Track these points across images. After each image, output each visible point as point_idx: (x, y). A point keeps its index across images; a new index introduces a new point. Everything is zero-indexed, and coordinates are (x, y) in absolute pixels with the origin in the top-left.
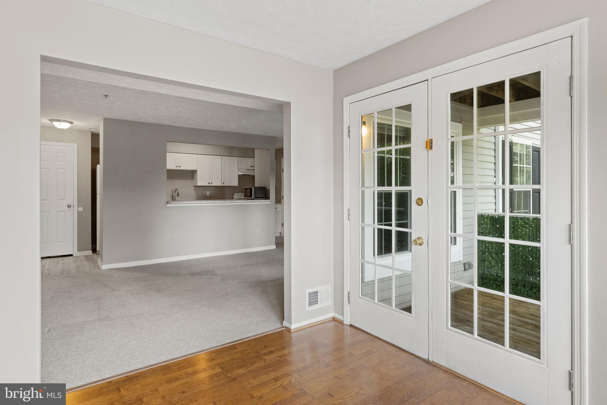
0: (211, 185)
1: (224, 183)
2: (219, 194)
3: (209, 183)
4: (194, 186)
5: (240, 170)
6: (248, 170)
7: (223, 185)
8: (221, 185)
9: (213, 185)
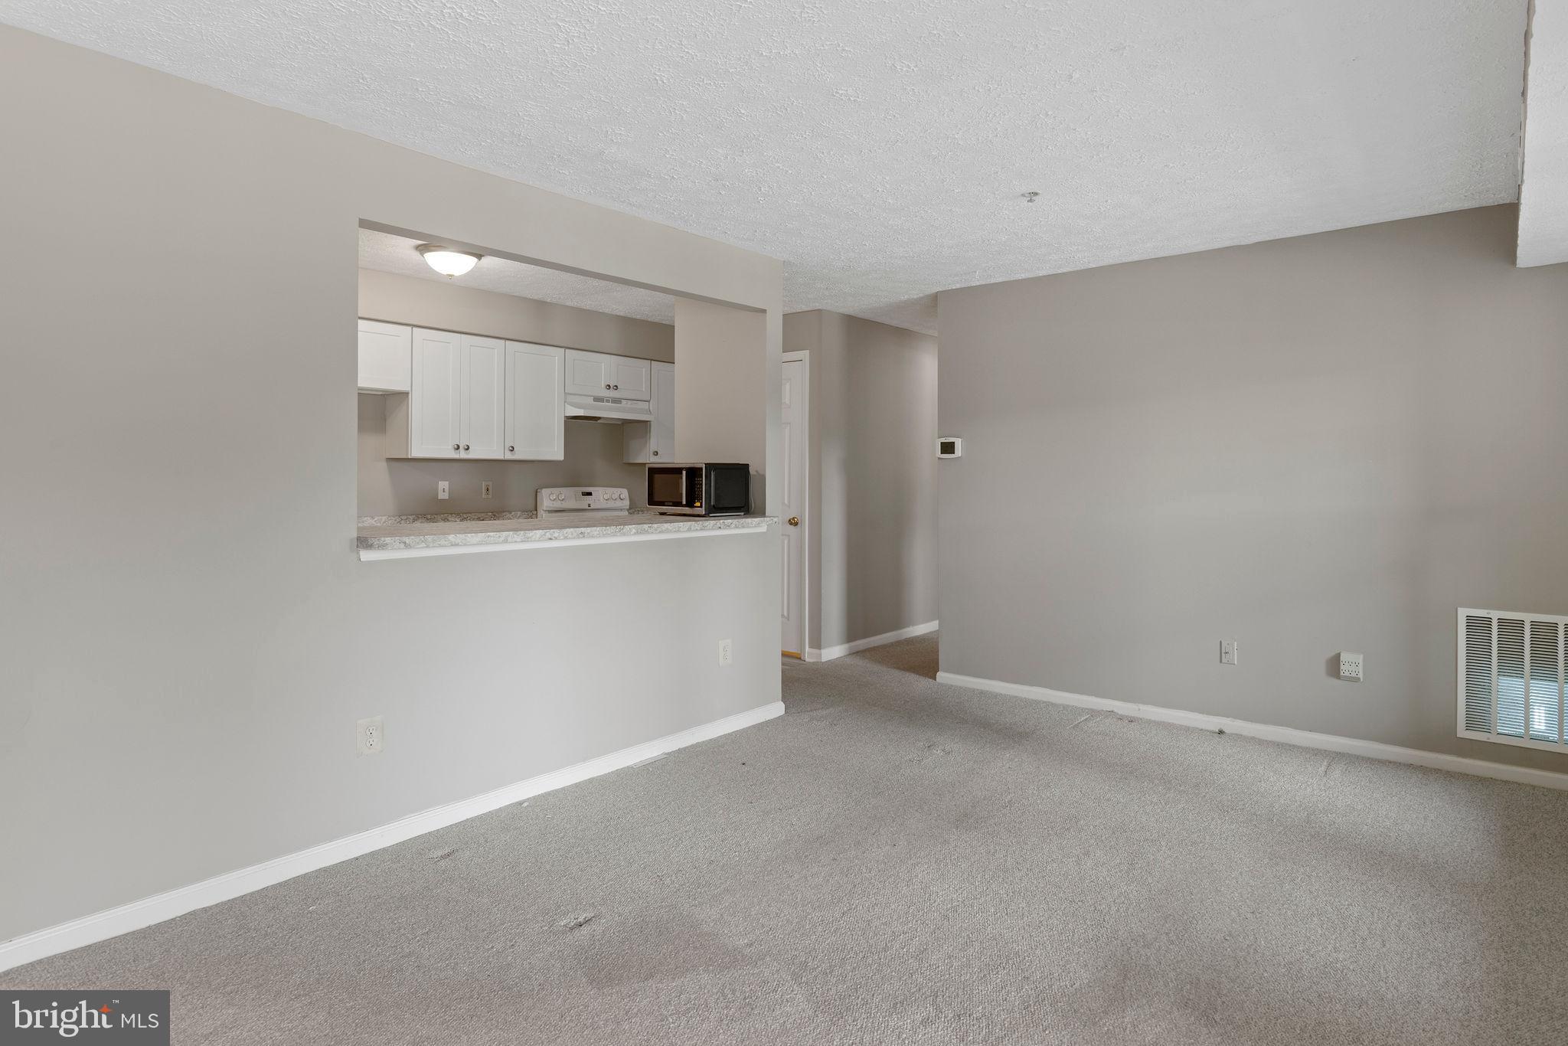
0: (463, 455)
1: (512, 449)
2: (484, 491)
3: (458, 447)
4: (389, 460)
5: (570, 399)
6: (597, 399)
7: (509, 456)
8: (502, 458)
9: (471, 455)
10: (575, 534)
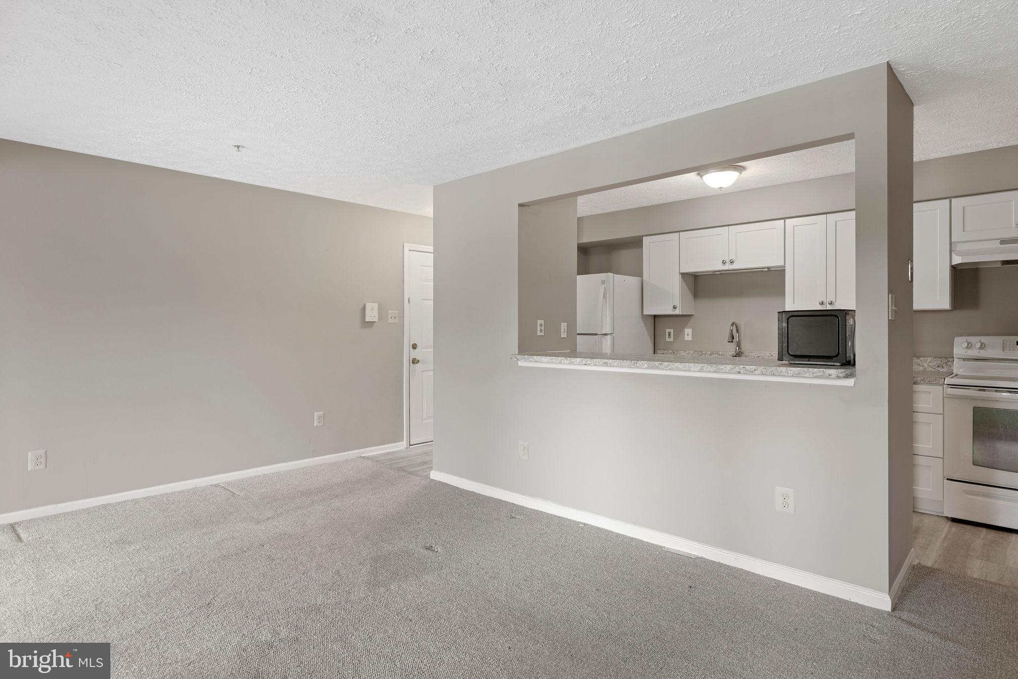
3: (822, 303)
5: (958, 247)
10: (601, 363)
